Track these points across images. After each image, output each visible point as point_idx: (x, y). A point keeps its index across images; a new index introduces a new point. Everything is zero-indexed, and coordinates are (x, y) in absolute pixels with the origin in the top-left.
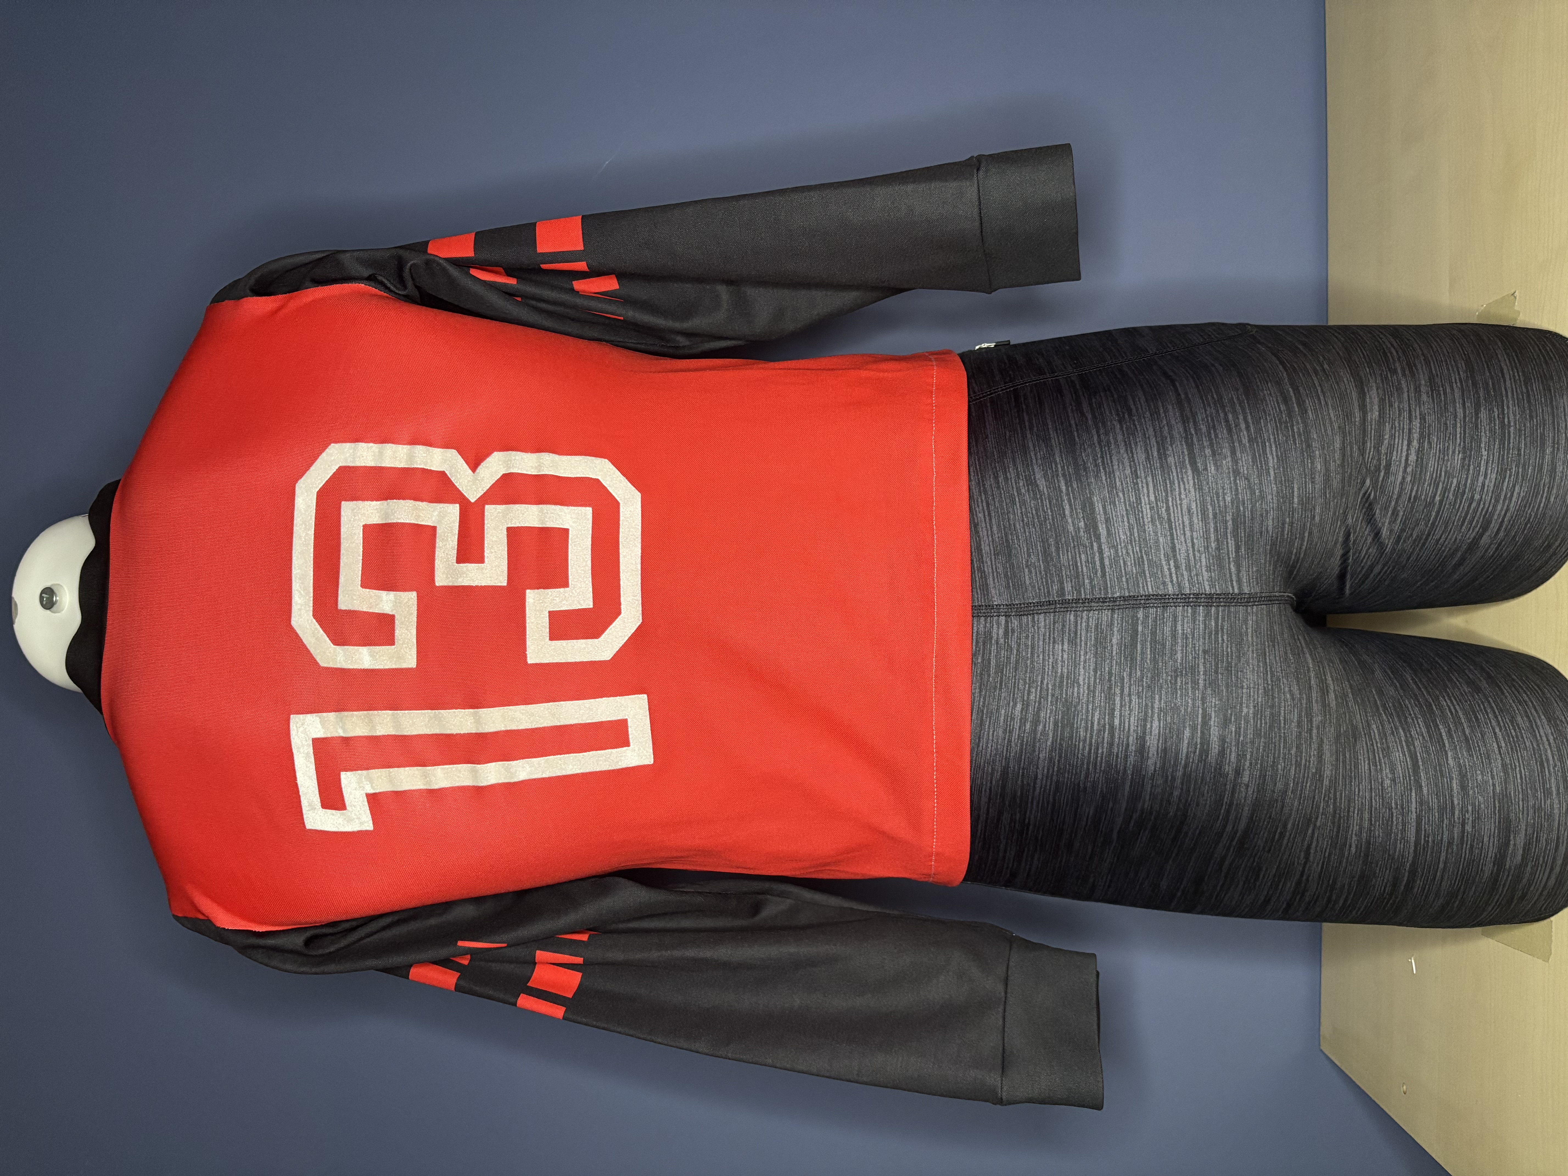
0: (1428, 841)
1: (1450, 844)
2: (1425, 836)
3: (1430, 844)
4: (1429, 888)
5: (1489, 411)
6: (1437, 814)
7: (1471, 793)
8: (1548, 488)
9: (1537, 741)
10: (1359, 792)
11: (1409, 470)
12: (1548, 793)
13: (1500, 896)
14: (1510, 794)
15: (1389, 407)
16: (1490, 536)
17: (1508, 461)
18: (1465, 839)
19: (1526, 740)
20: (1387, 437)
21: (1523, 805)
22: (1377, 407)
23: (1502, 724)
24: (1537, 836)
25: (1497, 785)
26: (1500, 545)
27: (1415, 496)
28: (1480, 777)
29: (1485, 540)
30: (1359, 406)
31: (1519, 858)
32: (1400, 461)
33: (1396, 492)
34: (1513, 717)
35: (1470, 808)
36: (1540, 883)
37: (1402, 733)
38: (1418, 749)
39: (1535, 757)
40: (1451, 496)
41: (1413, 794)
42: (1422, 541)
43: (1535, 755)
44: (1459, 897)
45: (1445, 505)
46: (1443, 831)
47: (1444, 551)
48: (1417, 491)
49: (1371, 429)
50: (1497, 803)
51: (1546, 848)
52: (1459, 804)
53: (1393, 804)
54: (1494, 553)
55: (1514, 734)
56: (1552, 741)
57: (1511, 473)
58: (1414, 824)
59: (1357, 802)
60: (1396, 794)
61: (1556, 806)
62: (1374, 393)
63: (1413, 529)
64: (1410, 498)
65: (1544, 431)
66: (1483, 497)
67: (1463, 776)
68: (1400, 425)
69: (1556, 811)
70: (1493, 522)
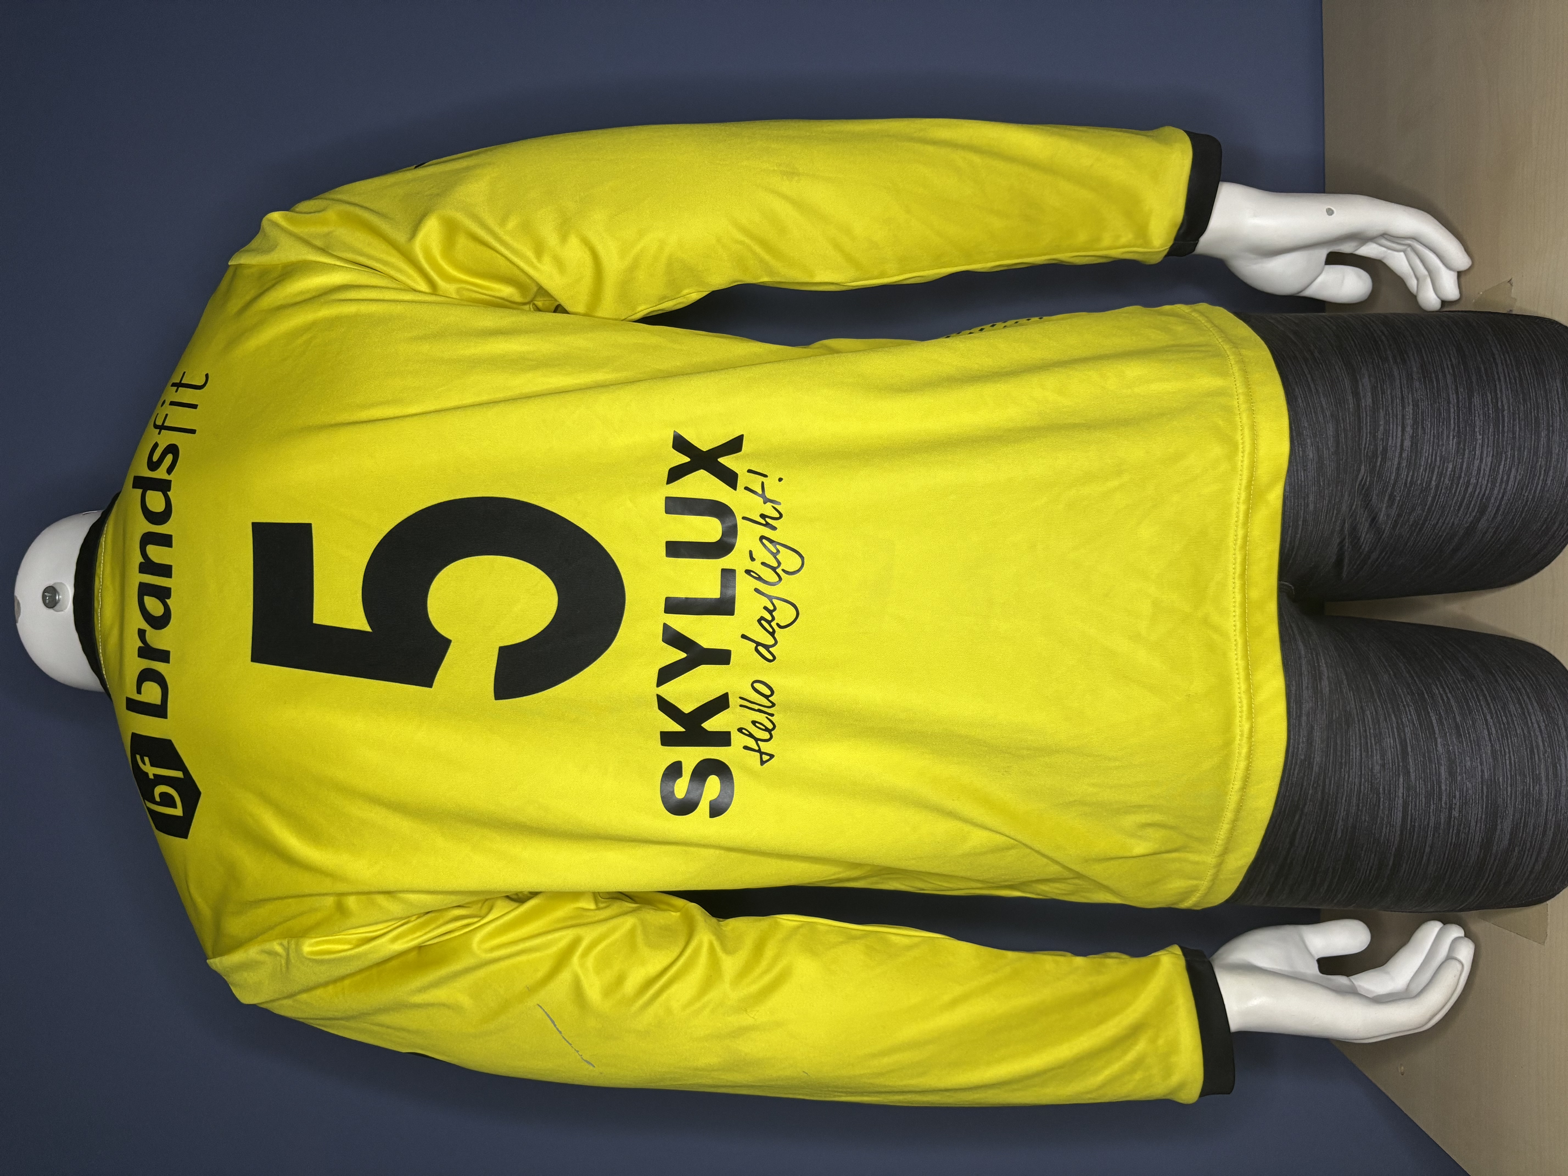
0: (1414, 825)
1: (1436, 829)
2: (1411, 822)
3: (1416, 829)
4: (1415, 872)
5: (1482, 395)
6: (1424, 800)
7: (1459, 778)
8: (1544, 470)
9: (1528, 728)
10: (1348, 779)
11: (1405, 455)
12: (1537, 779)
13: (1487, 880)
14: (1498, 779)
15: (1382, 394)
16: (1488, 520)
17: (1503, 444)
18: (1452, 823)
19: (1517, 727)
20: (1382, 423)
21: (1511, 791)
22: (1370, 394)
23: (1494, 712)
24: (1524, 823)
25: (1485, 771)
26: (1497, 528)
27: (1410, 481)
28: (1469, 763)
29: (1483, 524)
30: (1352, 393)
31: (1506, 842)
32: (1396, 446)
33: (1393, 478)
34: (1505, 704)
35: (1457, 794)
36: (1527, 867)
37: (1394, 719)
38: (1408, 735)
39: (1526, 743)
40: (1447, 481)
41: (1401, 780)
42: (1419, 526)
43: (1525, 741)
44: (1446, 881)
45: (1441, 490)
46: (1429, 817)
47: (1441, 536)
48: (1413, 476)
49: (1367, 415)
50: (1485, 788)
51: (1533, 833)
52: (1446, 789)
53: (1381, 789)
54: (1492, 537)
55: (1505, 721)
56: (1543, 728)
57: (1506, 456)
58: (1401, 808)
59: (1345, 788)
60: (1384, 780)
61: (1545, 792)
62: (1366, 380)
63: (1410, 514)
64: (1406, 484)
65: (1538, 415)
66: (1480, 481)
67: (1451, 762)
68: (1393, 412)
69: (1545, 797)
70: (1491, 505)
